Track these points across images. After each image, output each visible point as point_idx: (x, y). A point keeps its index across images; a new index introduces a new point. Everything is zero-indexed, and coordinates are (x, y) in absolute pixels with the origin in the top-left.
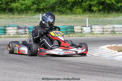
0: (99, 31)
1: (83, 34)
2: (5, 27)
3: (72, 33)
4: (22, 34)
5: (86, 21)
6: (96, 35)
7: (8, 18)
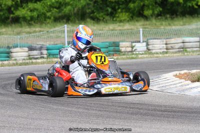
0: (161, 49)
1: (134, 54)
2: (9, 47)
3: (116, 54)
4: (37, 58)
5: (139, 33)
6: (156, 55)
7: (12, 33)
